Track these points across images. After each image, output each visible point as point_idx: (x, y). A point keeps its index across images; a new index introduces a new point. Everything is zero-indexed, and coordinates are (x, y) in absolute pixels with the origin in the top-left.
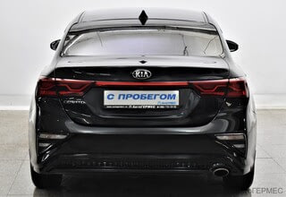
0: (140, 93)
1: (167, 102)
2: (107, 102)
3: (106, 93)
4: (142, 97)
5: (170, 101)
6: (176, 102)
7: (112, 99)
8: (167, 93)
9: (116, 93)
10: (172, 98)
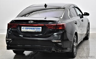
0: (31, 27)
1: (38, 30)
2: (22, 30)
3: (22, 27)
4: (31, 29)
5: (39, 30)
6: (41, 30)
7: (24, 29)
8: (38, 27)
9: (25, 27)
10: (40, 29)
